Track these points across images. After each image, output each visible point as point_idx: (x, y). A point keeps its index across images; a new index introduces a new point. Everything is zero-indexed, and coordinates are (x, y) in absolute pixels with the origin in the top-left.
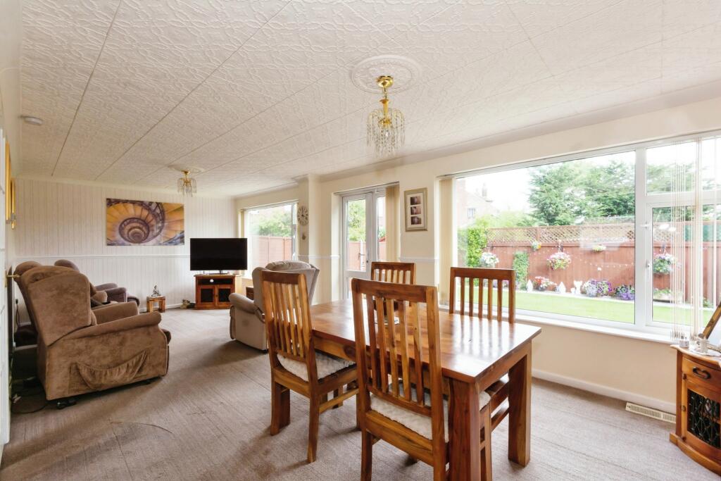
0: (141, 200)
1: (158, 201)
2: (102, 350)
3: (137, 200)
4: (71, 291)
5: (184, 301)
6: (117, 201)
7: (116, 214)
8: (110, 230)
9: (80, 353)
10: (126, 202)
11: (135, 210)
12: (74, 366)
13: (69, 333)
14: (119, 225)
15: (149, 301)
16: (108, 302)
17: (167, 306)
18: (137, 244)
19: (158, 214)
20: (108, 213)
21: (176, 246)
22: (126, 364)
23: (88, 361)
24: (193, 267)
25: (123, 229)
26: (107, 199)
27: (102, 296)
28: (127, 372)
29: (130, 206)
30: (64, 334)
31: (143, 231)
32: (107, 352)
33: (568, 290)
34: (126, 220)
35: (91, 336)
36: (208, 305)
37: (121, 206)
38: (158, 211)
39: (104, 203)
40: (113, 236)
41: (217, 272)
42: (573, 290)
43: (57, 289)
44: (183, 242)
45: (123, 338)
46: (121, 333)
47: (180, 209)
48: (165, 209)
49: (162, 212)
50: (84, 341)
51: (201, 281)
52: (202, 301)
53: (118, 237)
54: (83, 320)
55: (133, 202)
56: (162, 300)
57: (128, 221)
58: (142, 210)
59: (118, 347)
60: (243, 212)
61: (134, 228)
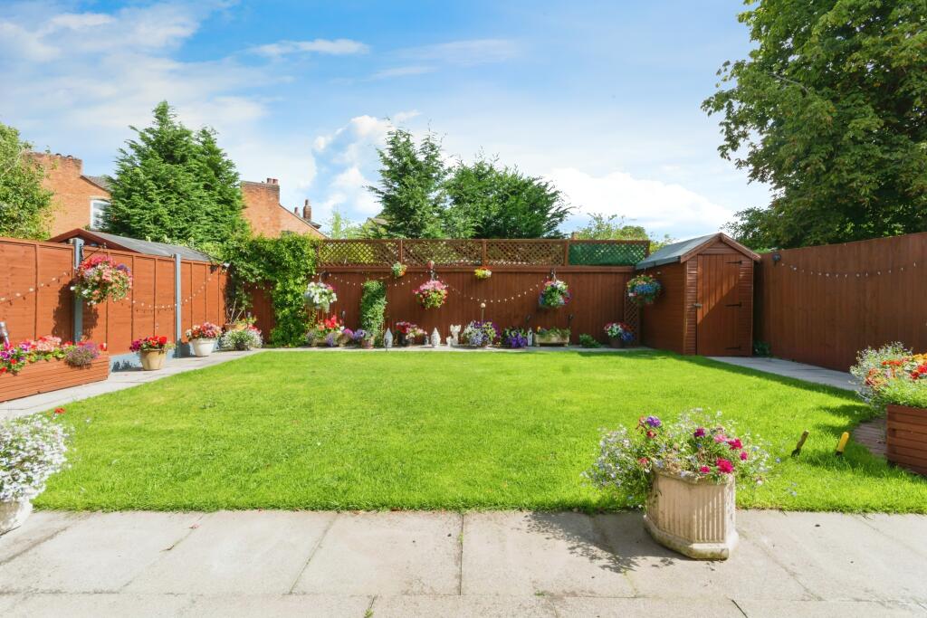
33: (444, 342)
42: (449, 339)
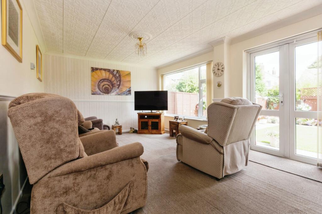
0: (109, 68)
1: (118, 69)
2: (90, 186)
3: (107, 68)
4: (57, 119)
5: (131, 128)
6: (97, 69)
7: (96, 76)
8: (93, 86)
9: (66, 191)
10: (101, 69)
11: (106, 74)
12: (61, 208)
13: (56, 168)
14: (98, 83)
15: (113, 127)
16: (93, 129)
17: (123, 131)
18: (107, 94)
19: (118, 77)
20: (92, 76)
21: (127, 96)
22: (112, 202)
23: (75, 201)
24: (137, 108)
25: (100, 85)
26: (92, 68)
27: (89, 124)
28: (114, 210)
29: (103, 72)
30: (50, 169)
31: (110, 86)
32: (94, 188)
34: (101, 80)
35: (78, 172)
36: (146, 131)
37: (98, 71)
38: (117, 75)
39: (90, 70)
40: (95, 89)
41: (150, 111)
43: (41, 116)
44: (130, 93)
45: (110, 172)
46: (108, 167)
47: (129, 74)
48: (121, 74)
49: (120, 76)
50: (72, 177)
51: (141, 116)
52: (142, 129)
53: (97, 90)
54: (70, 153)
55: (105, 70)
56: (120, 128)
57: (102, 80)
58: (109, 74)
59: (106, 182)
60: (162, 76)
61: (105, 85)
